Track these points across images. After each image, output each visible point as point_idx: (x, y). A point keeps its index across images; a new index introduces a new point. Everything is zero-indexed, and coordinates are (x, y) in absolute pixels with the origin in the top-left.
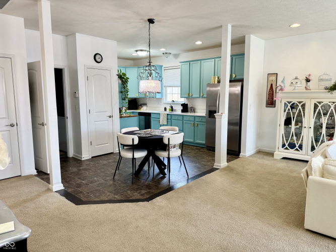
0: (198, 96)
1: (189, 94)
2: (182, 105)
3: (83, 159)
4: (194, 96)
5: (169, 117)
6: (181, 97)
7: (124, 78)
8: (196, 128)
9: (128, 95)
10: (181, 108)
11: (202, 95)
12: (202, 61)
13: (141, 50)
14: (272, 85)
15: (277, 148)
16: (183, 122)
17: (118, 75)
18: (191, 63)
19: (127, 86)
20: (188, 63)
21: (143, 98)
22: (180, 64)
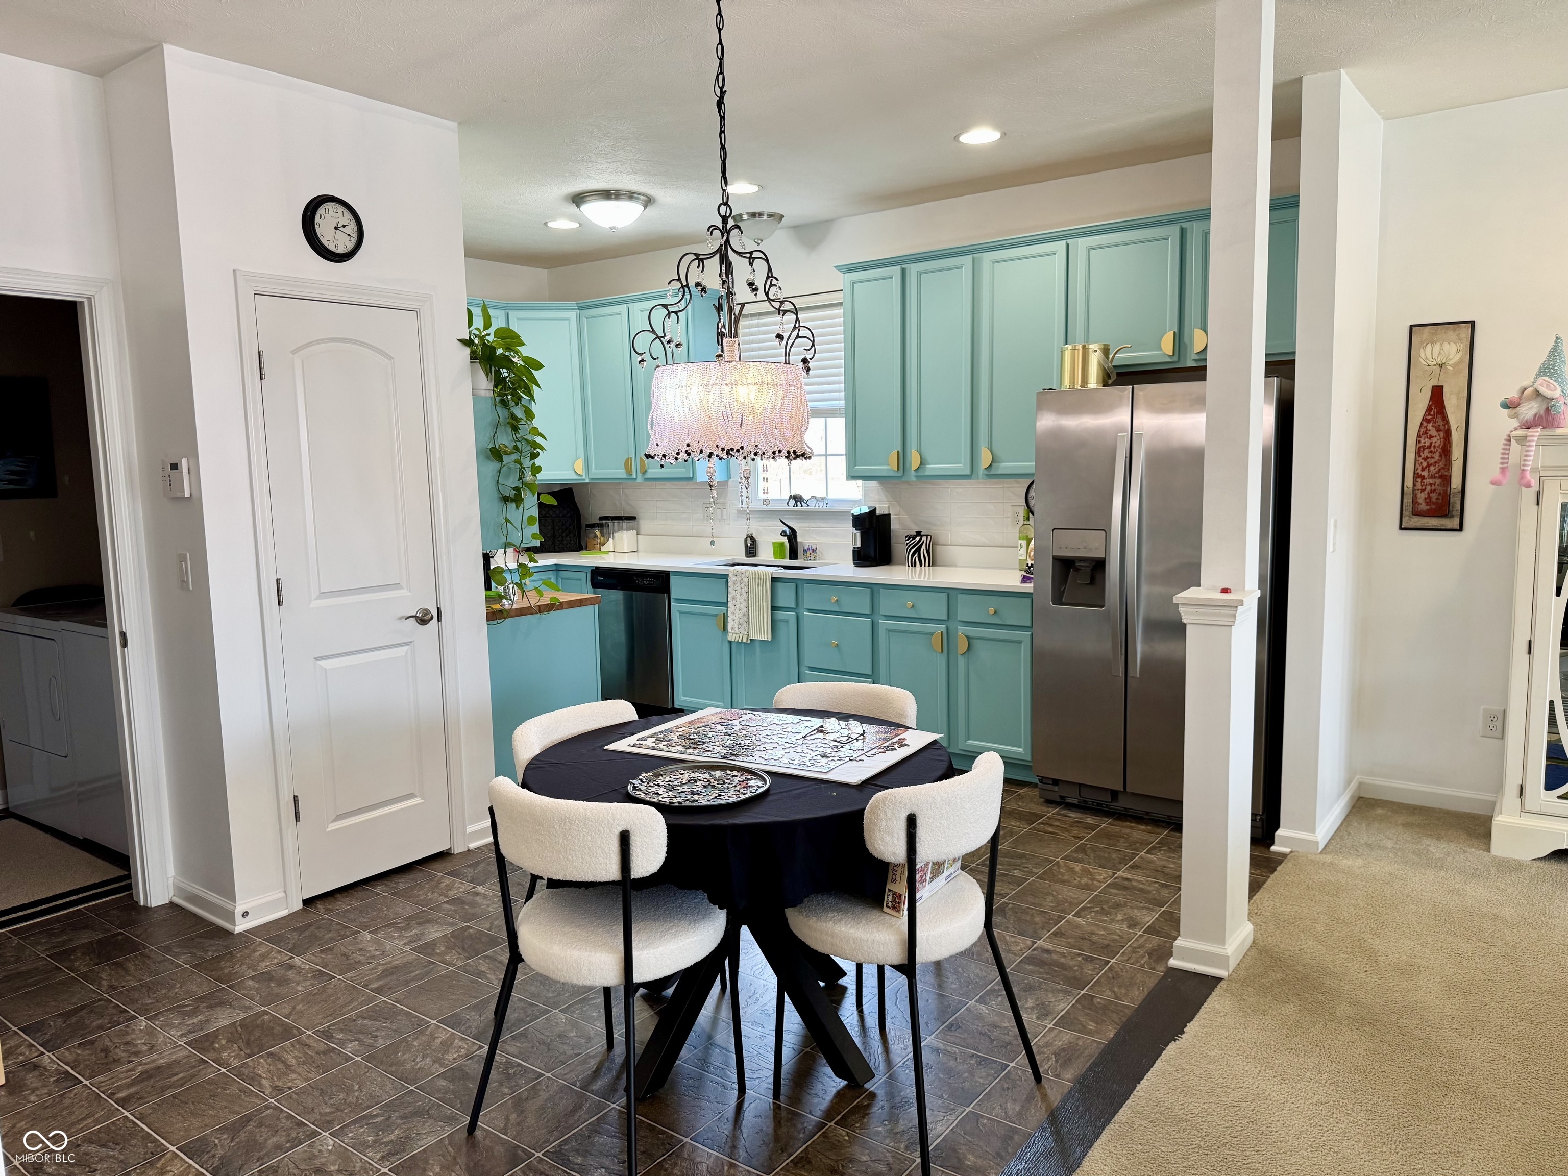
0: (961, 466)
1: (902, 458)
2: (858, 521)
3: (241, 926)
4: (933, 468)
5: (786, 597)
6: (852, 477)
7: (507, 362)
8: (961, 662)
9: (536, 470)
10: (850, 538)
11: (985, 458)
12: (987, 257)
13: (607, 195)
14: (1437, 393)
15: (1511, 790)
16: (874, 626)
17: (468, 343)
18: (913, 269)
19: (530, 415)
20: (897, 269)
21: (615, 484)
22: (841, 281)
